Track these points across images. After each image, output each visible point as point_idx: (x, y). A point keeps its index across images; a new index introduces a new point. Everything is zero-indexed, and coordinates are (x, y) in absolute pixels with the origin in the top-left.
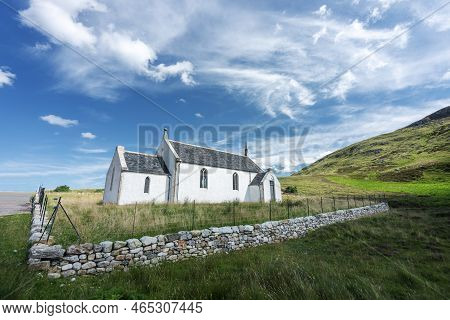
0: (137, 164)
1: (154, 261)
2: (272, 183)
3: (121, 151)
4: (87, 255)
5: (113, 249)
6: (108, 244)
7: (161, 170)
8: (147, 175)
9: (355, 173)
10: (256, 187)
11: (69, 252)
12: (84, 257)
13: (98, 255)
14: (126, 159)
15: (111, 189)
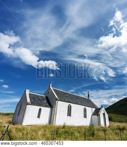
0: (35, 101)
3: (28, 92)
7: (47, 104)
10: (95, 117)
15: (19, 115)
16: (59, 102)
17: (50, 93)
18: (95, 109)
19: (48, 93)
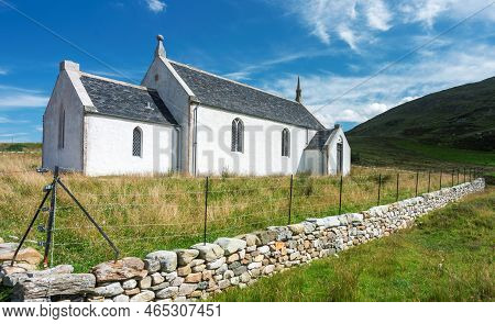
0: (111, 103)
1: (244, 277)
2: (340, 146)
4: (138, 279)
5: (180, 264)
6: (170, 256)
7: (159, 116)
8: (135, 125)
9: (426, 136)
10: (316, 153)
11: (103, 277)
12: (133, 283)
13: (158, 277)
14: (88, 90)
15: (61, 146)
16: (201, 109)
17: (163, 77)
18: (314, 132)
19: (157, 77)
